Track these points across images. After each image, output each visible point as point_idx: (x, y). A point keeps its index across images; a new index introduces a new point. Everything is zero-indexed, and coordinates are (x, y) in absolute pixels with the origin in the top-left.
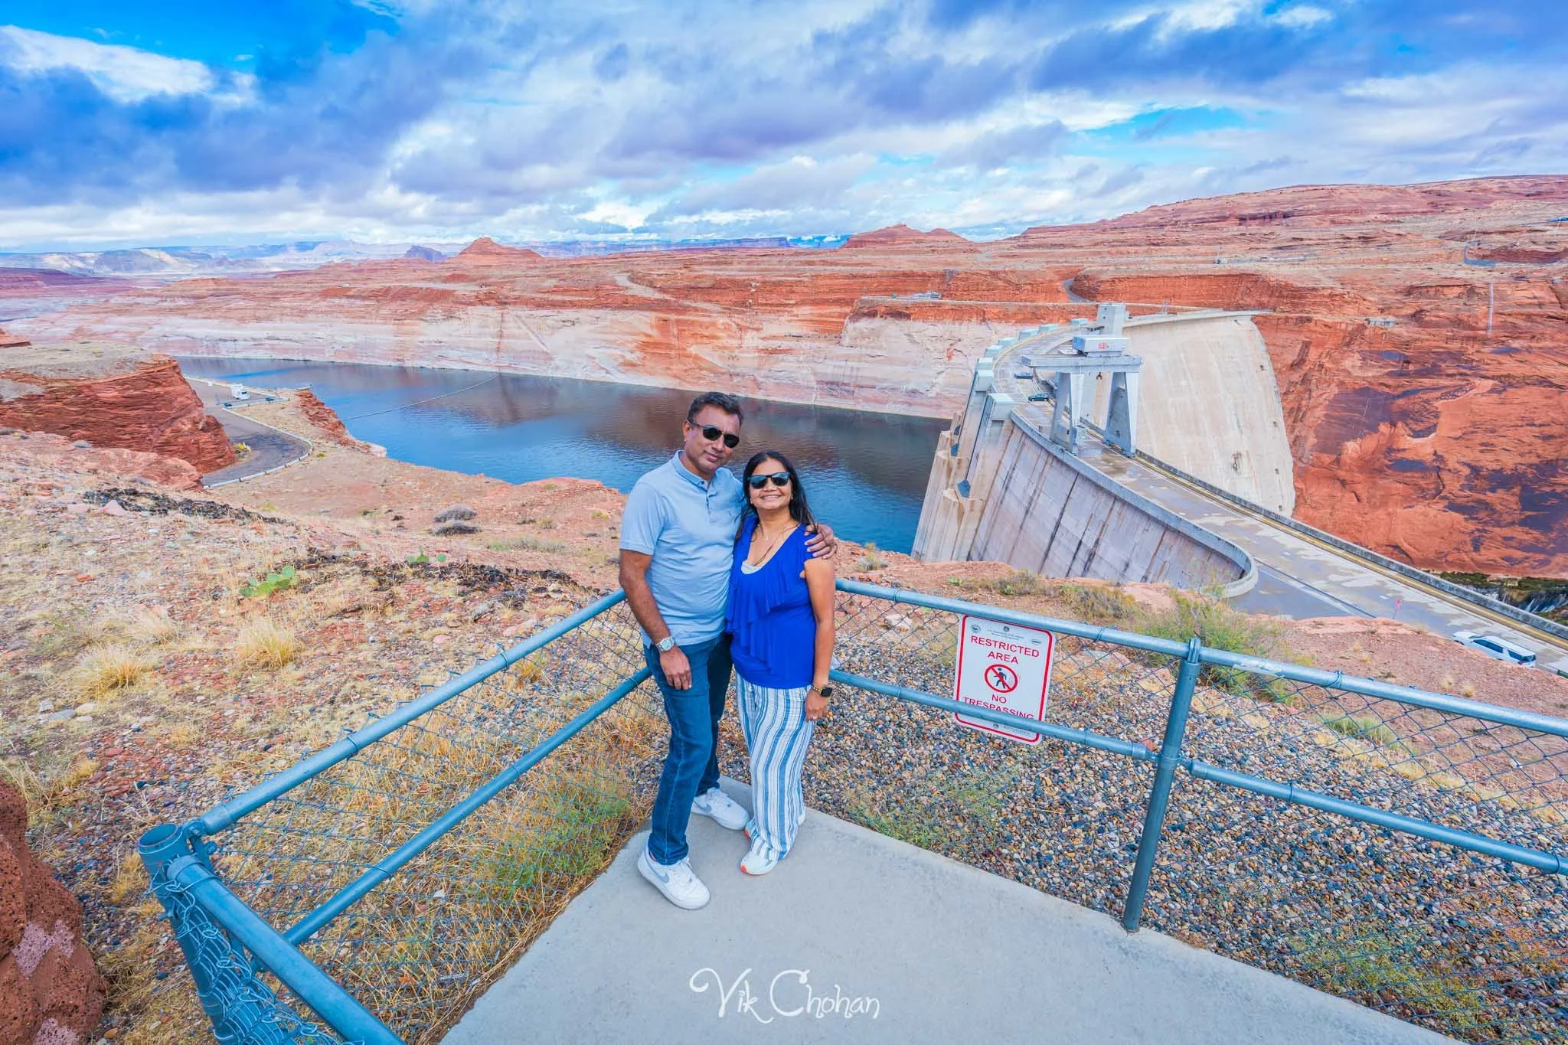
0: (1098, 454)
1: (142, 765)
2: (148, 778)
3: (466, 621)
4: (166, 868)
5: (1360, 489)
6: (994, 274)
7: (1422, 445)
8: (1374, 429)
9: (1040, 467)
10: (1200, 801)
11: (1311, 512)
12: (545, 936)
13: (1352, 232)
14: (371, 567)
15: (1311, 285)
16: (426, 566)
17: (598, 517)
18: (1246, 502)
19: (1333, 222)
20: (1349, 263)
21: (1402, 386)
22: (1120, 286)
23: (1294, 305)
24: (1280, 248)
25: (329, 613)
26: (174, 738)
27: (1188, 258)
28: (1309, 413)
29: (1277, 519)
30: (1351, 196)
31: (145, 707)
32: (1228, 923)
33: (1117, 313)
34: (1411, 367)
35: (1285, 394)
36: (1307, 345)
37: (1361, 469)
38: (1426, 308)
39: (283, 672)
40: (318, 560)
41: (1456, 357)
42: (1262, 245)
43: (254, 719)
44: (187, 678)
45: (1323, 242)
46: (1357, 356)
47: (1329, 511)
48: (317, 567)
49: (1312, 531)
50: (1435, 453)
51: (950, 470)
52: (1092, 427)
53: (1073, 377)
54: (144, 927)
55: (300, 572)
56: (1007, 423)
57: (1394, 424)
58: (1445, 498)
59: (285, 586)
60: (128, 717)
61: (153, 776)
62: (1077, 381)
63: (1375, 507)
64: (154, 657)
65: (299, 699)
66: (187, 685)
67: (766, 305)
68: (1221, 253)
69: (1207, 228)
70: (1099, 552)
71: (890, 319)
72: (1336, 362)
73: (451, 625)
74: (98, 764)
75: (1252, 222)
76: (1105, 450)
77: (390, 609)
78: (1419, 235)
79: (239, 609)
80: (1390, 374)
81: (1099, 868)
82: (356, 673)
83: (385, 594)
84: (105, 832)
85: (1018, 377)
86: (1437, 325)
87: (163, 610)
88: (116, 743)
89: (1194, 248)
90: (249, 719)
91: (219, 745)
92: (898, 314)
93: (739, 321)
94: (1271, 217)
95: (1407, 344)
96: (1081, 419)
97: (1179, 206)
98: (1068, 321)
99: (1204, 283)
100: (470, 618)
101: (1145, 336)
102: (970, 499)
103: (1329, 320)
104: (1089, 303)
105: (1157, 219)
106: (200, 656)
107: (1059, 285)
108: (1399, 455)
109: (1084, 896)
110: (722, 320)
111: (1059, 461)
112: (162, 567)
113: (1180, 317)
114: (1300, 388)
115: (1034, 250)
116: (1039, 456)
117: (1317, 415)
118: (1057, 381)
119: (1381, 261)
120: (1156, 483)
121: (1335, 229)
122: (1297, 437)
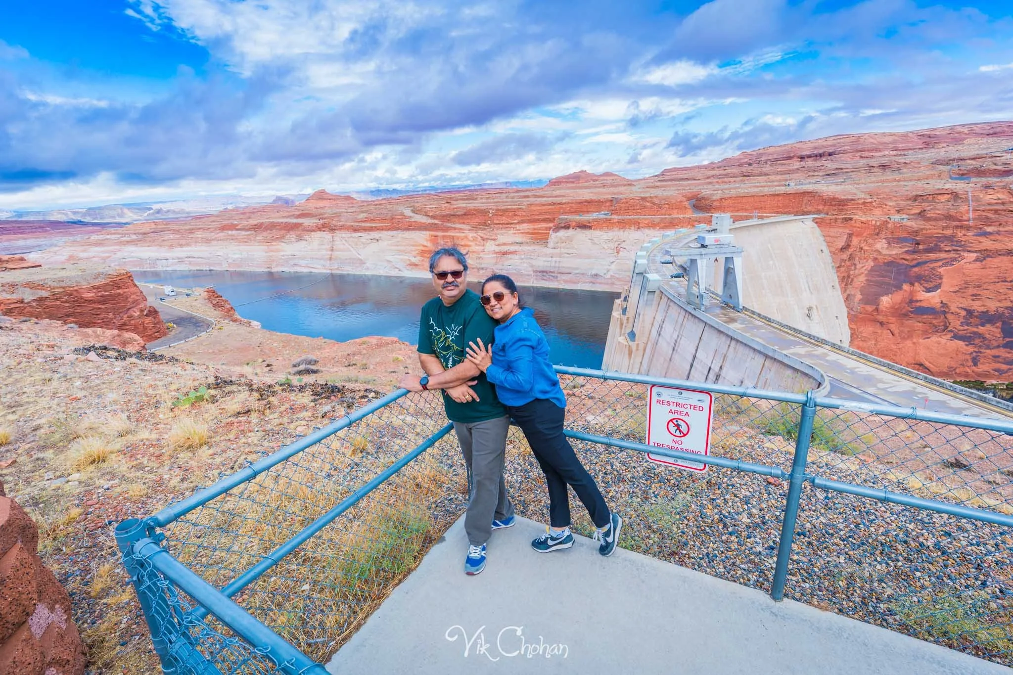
0: (718, 311)
1: (110, 510)
2: (114, 518)
3: (317, 417)
4: (133, 546)
5: (893, 327)
6: (643, 199)
7: (933, 297)
8: (899, 288)
9: (680, 320)
10: (815, 517)
11: (861, 344)
12: (377, 614)
13: (874, 162)
14: (255, 387)
15: (850, 197)
16: (290, 385)
17: (396, 360)
18: (818, 338)
19: (861, 157)
20: (874, 182)
21: (916, 259)
22: (725, 203)
23: (841, 210)
24: (828, 175)
25: (229, 415)
26: (131, 493)
27: (769, 184)
28: (855, 280)
29: (840, 348)
30: (872, 140)
31: (112, 475)
32: (844, 596)
33: (723, 220)
34: (921, 247)
35: (839, 267)
36: (850, 235)
37: (893, 316)
38: (928, 208)
39: (200, 451)
40: (221, 383)
41: (950, 239)
42: (816, 173)
43: (182, 480)
44: (139, 456)
45: (856, 169)
46: (884, 241)
47: (873, 342)
48: (221, 387)
49: (864, 355)
50: (942, 302)
51: (622, 324)
52: (713, 293)
53: (699, 261)
54: (112, 613)
55: (210, 391)
56: (657, 292)
57: (912, 284)
58: (951, 331)
59: (200, 399)
60: (102, 481)
61: (117, 517)
62: (702, 264)
63: (904, 339)
64: (118, 445)
65: (210, 467)
66: (139, 461)
67: (499, 224)
68: (790, 180)
69: (779, 164)
70: (723, 374)
71: (578, 230)
72: (871, 245)
73: (307, 419)
74: (82, 510)
75: (809, 159)
76: (722, 308)
77: (268, 411)
78: (919, 163)
79: (171, 414)
80: (907, 252)
81: (750, 561)
82: (247, 450)
83: (264, 402)
84: (86, 553)
85: (663, 263)
86: (936, 219)
87: (124, 416)
88: (94, 497)
89: (772, 177)
90: (179, 480)
91: (160, 497)
92: (584, 226)
93: (482, 235)
94: (821, 155)
95: (917, 232)
96: (706, 288)
97: (761, 151)
98: (693, 226)
99: (780, 198)
100: (320, 415)
101: (745, 234)
102: (636, 342)
103: (864, 219)
104: (706, 215)
105: (746, 160)
106: (147, 443)
107: (687, 204)
108: (918, 304)
109: (742, 580)
110: (471, 235)
111: (693, 315)
112: (123, 390)
113: (766, 221)
114: (848, 263)
115: (670, 183)
116: (679, 313)
117: (861, 280)
118: (688, 264)
119: (895, 180)
120: (758, 328)
121: (863, 162)
122: (849, 295)
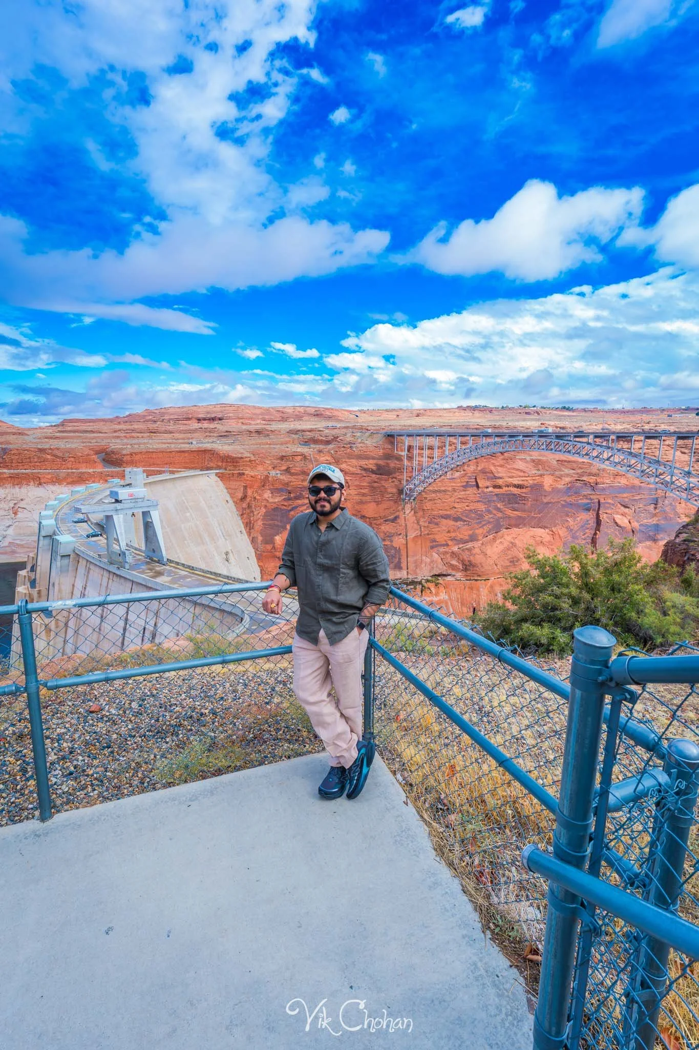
0: (143, 567)
6: (42, 451)
9: (105, 584)
13: (252, 428)
15: (240, 456)
19: (242, 423)
20: (254, 444)
21: (291, 505)
22: (137, 458)
23: (235, 466)
24: (221, 436)
27: (174, 441)
28: (255, 524)
30: (247, 411)
33: (136, 474)
34: (292, 495)
35: (242, 515)
36: (245, 487)
38: (291, 466)
42: (212, 434)
45: (240, 433)
46: (268, 491)
52: (136, 549)
53: (115, 517)
56: (73, 556)
62: (119, 520)
68: (192, 438)
69: (181, 424)
72: (260, 496)
75: (204, 422)
76: (148, 563)
78: (280, 431)
80: (284, 500)
85: (76, 522)
86: (296, 474)
89: (177, 435)
94: (213, 419)
95: (287, 484)
96: (127, 545)
97: (163, 410)
98: (106, 481)
99: (186, 455)
101: (159, 488)
102: (54, 619)
103: (252, 474)
104: (118, 469)
105: (151, 417)
107: (95, 457)
111: (117, 575)
113: (177, 475)
114: (248, 511)
115: (72, 434)
116: (102, 576)
117: (259, 525)
118: (104, 521)
119: (267, 444)
120: (185, 577)
121: (244, 427)
122: (253, 538)
